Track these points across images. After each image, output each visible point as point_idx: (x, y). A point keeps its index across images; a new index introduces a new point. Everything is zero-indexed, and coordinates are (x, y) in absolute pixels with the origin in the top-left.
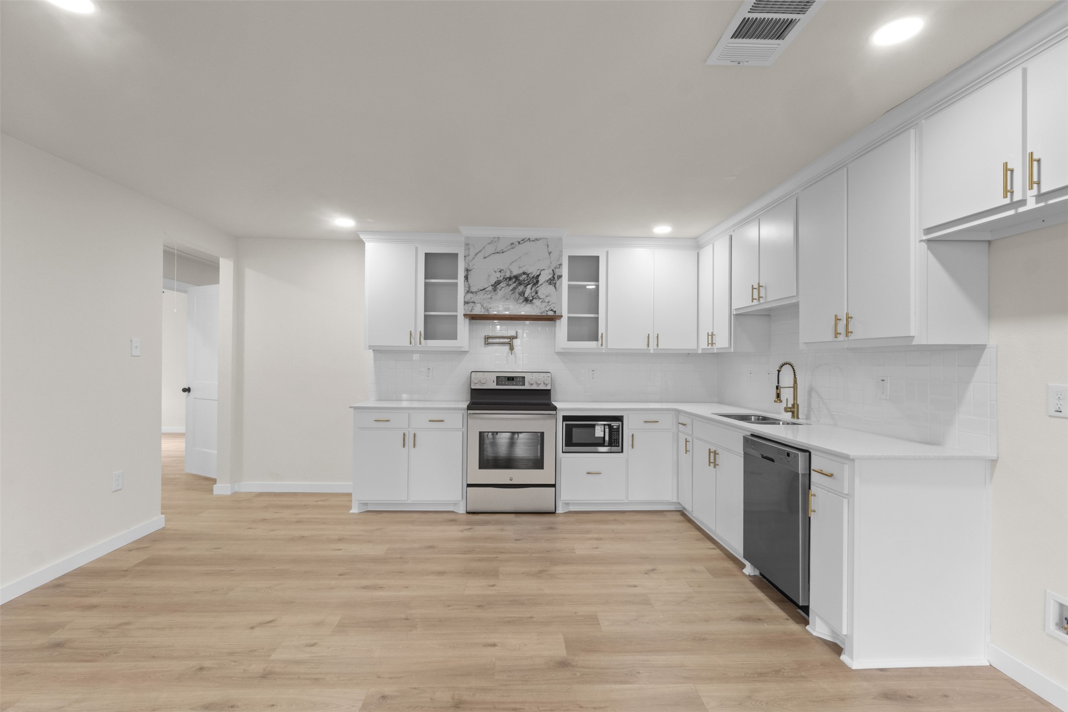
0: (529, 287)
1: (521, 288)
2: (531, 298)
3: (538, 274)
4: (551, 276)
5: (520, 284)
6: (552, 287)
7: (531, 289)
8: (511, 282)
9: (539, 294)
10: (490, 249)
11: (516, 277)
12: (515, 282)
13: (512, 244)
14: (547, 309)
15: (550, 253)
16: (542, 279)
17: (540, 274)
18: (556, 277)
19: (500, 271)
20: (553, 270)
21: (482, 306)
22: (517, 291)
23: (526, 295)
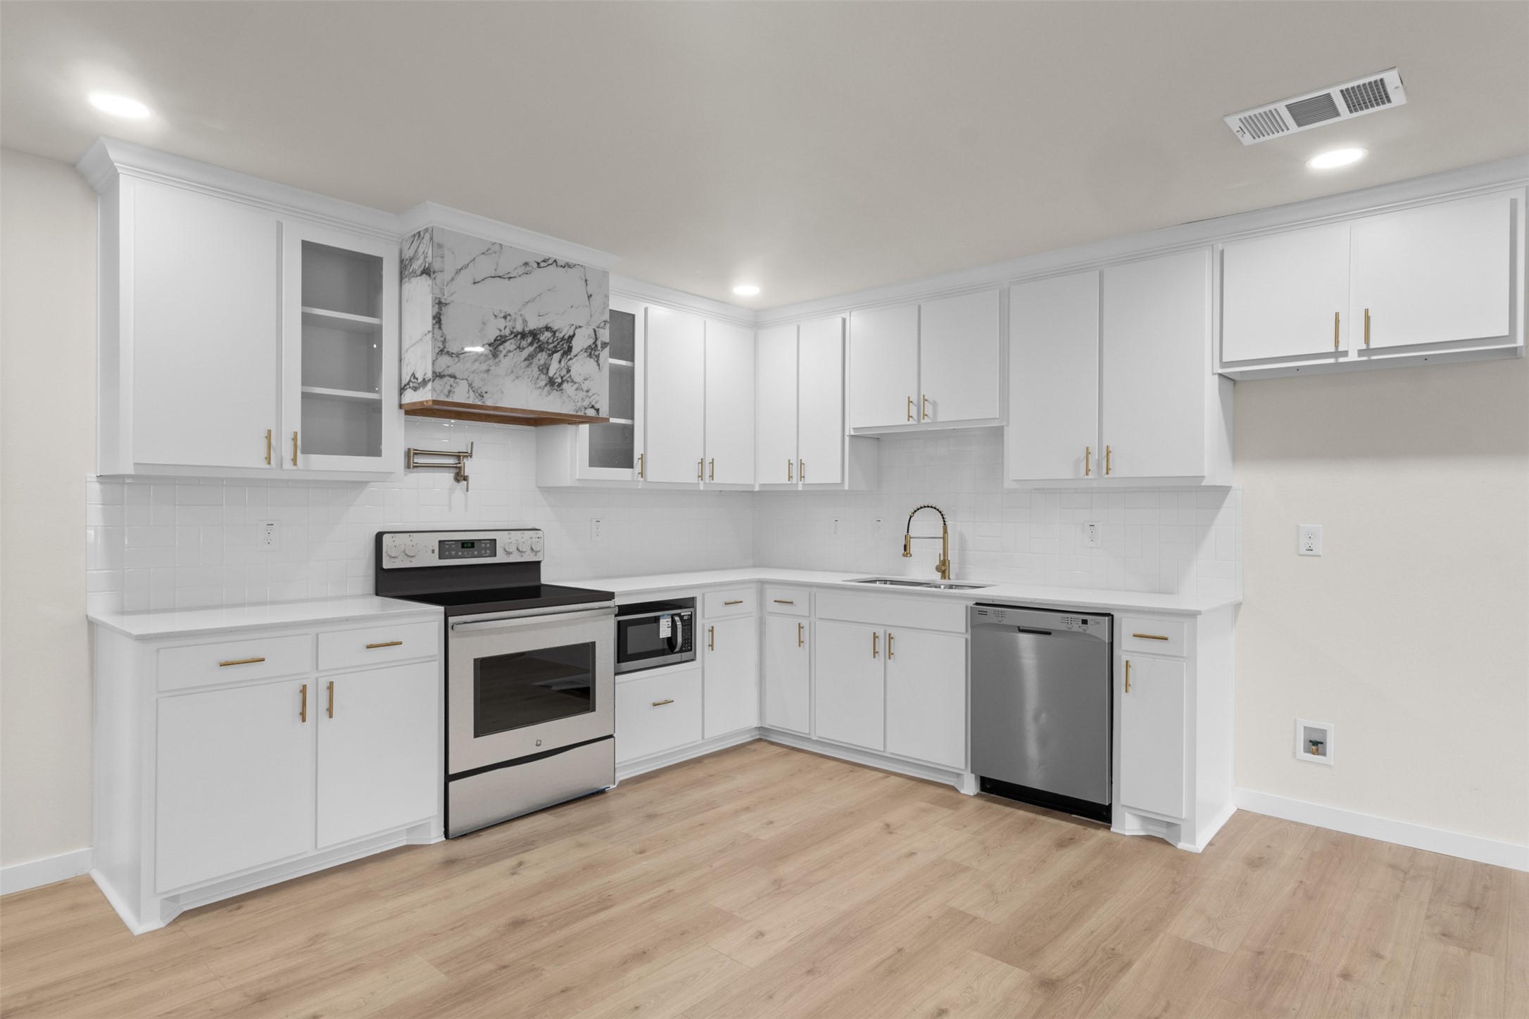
0: (557, 356)
1: (542, 357)
2: (559, 380)
3: (571, 334)
4: (591, 341)
5: (540, 348)
6: (592, 362)
7: (560, 361)
8: (524, 343)
9: (573, 373)
10: (485, 267)
11: (534, 334)
12: (531, 344)
13: (526, 264)
14: (586, 403)
15: (590, 296)
16: (579, 344)
17: (574, 335)
18: (599, 343)
19: (505, 317)
20: (595, 330)
21: (470, 385)
22: (535, 361)
23: (551, 374)
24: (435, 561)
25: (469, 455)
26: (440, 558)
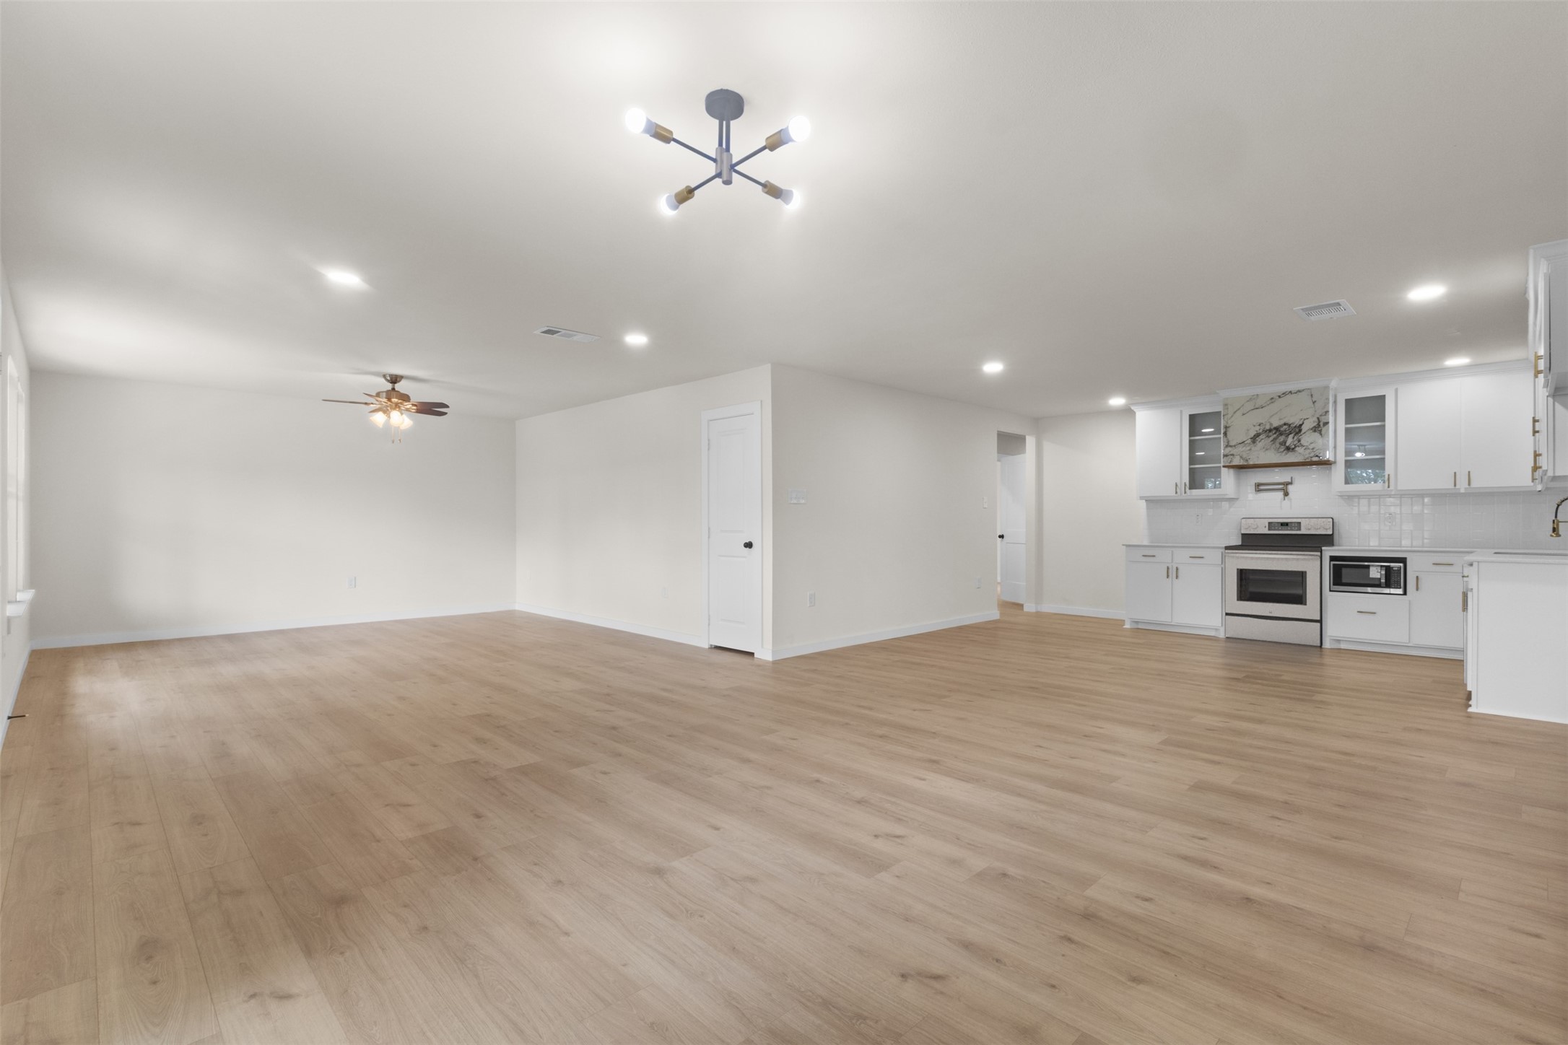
0: (1291, 436)
1: (1282, 438)
2: (1293, 447)
3: (1301, 423)
4: (1315, 424)
5: (1281, 434)
6: (1317, 434)
7: (1293, 438)
8: (1271, 434)
9: (1302, 442)
10: (1249, 406)
11: (1277, 429)
12: (1275, 433)
13: (1272, 398)
14: (1312, 455)
15: (1314, 402)
16: (1304, 428)
17: (1303, 423)
18: (1321, 424)
19: (1259, 425)
20: (1318, 418)
21: (1241, 457)
22: (1278, 441)
23: (1287, 444)
24: (1266, 531)
25: (1291, 483)
26: (1269, 530)
